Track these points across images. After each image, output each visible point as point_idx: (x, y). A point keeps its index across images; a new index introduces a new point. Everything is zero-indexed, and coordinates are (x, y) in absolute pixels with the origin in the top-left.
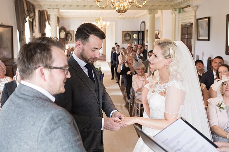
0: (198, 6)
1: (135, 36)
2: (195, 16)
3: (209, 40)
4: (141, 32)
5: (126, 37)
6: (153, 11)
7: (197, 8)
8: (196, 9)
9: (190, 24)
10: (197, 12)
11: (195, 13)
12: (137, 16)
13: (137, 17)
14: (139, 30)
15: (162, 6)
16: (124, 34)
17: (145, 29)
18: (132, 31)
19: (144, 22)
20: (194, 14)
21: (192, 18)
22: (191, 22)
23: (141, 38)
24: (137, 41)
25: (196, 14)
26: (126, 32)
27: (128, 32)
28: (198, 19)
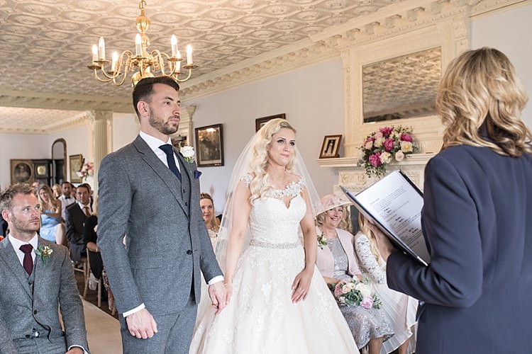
0: (195, 107)
1: (41, 170)
2: (191, 123)
3: (222, 164)
4: (54, 162)
5: (20, 172)
6: (103, 113)
7: (195, 110)
8: (193, 111)
10: (193, 117)
11: (191, 118)
12: (44, 128)
13: (43, 131)
14: (50, 158)
15: (120, 106)
16: (15, 165)
17: (65, 155)
18: (33, 160)
19: (62, 140)
20: (189, 120)
21: (187, 128)
22: (184, 135)
23: (55, 176)
24: (46, 181)
26: (19, 162)
27: (25, 162)
28: (197, 129)
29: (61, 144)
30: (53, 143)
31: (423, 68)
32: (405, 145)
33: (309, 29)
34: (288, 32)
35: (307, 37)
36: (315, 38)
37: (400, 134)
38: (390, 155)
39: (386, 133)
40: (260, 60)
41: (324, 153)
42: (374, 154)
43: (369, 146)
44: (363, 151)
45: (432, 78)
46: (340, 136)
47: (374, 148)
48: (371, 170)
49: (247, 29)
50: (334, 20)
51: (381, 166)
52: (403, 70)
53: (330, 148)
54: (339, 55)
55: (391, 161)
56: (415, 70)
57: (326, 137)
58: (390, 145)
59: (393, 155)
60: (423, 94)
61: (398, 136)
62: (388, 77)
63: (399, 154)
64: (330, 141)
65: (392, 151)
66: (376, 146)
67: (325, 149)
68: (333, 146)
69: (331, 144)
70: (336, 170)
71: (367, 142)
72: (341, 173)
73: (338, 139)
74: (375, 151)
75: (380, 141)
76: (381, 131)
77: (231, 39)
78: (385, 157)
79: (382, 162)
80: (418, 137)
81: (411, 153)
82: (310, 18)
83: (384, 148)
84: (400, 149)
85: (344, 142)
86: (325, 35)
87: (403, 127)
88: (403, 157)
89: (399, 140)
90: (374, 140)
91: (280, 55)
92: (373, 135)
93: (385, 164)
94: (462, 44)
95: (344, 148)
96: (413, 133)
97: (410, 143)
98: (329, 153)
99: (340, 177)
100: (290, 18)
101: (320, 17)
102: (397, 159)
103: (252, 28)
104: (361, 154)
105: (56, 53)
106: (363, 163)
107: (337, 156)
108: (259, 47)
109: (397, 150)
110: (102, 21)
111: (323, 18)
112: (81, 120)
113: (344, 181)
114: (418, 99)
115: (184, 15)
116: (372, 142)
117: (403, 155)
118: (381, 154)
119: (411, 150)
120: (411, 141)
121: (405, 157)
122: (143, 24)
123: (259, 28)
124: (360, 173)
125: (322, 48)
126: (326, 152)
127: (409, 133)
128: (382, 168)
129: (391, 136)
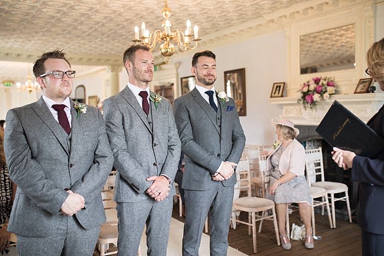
0: (180, 63)
2: (177, 74)
4: (76, 100)
6: (116, 67)
7: (180, 65)
8: (178, 66)
9: (170, 85)
10: (179, 70)
11: (177, 71)
14: (74, 98)
17: (85, 96)
19: (82, 86)
20: (175, 72)
21: (174, 77)
22: (172, 82)
25: (179, 72)
28: (182, 79)
29: (82, 89)
30: (76, 87)
31: (337, 35)
32: (330, 89)
33: (264, 12)
34: (250, 13)
35: (262, 16)
36: (268, 17)
37: (326, 81)
38: (320, 95)
39: (317, 81)
40: (228, 32)
41: (273, 95)
42: (309, 95)
43: (305, 90)
44: (301, 93)
45: (343, 42)
46: (284, 83)
47: (309, 91)
48: (307, 105)
49: (223, 12)
50: (282, 6)
51: (313, 103)
52: (323, 37)
53: (277, 91)
54: (284, 28)
55: (321, 100)
56: (331, 37)
57: (274, 84)
58: (320, 89)
59: (322, 96)
60: (335, 53)
61: (325, 83)
62: (312, 42)
63: (326, 95)
64: (277, 87)
65: (321, 93)
66: (310, 89)
67: (274, 91)
68: (279, 89)
69: (278, 88)
70: (281, 106)
71: (303, 87)
72: (285, 107)
73: (282, 85)
74: (310, 93)
75: (313, 86)
76: (313, 80)
77: (211, 19)
78: (316, 97)
79: (315, 100)
80: (339, 84)
81: (334, 94)
82: (266, 5)
83: (316, 91)
84: (327, 91)
85: (286, 87)
86: (275, 16)
87: (328, 77)
88: (328, 97)
89: (326, 86)
90: (309, 86)
91: (242, 28)
92: (308, 82)
93: (316, 101)
94: (369, 22)
95: (286, 91)
96: (335, 80)
97: (333, 88)
98: (276, 94)
99: (284, 110)
100: (253, 5)
101: (273, 4)
102: (325, 98)
103: (226, 11)
104: (300, 95)
105: (93, 29)
106: (301, 101)
107: (282, 96)
108: (229, 23)
109: (325, 92)
110: (130, 9)
111: (275, 5)
112: (97, 72)
113: (287, 113)
114: (331, 56)
115: (184, 4)
116: (307, 87)
117: (329, 96)
118: (313, 94)
119: (334, 92)
120: (334, 86)
121: (330, 97)
122: (167, 13)
123: (231, 11)
124: (298, 107)
125: (271, 24)
126: (275, 93)
127: (332, 81)
128: (315, 104)
129: (320, 83)
